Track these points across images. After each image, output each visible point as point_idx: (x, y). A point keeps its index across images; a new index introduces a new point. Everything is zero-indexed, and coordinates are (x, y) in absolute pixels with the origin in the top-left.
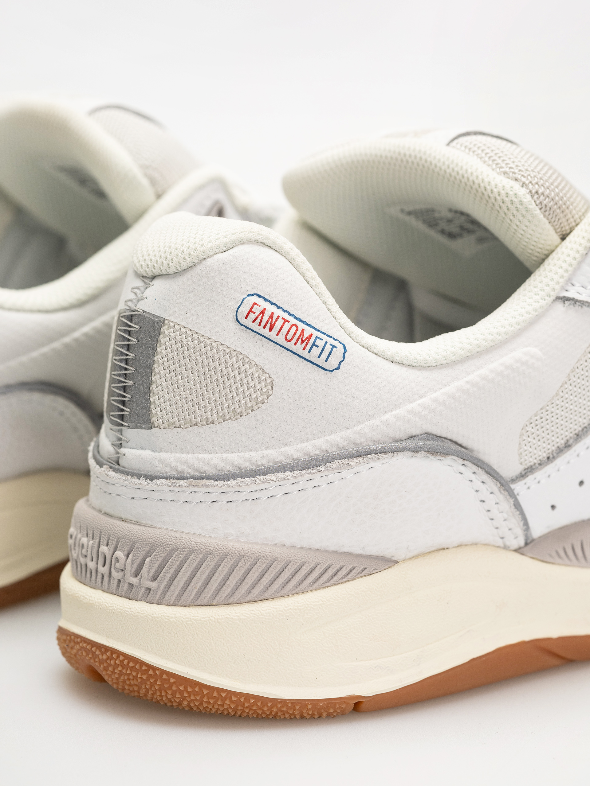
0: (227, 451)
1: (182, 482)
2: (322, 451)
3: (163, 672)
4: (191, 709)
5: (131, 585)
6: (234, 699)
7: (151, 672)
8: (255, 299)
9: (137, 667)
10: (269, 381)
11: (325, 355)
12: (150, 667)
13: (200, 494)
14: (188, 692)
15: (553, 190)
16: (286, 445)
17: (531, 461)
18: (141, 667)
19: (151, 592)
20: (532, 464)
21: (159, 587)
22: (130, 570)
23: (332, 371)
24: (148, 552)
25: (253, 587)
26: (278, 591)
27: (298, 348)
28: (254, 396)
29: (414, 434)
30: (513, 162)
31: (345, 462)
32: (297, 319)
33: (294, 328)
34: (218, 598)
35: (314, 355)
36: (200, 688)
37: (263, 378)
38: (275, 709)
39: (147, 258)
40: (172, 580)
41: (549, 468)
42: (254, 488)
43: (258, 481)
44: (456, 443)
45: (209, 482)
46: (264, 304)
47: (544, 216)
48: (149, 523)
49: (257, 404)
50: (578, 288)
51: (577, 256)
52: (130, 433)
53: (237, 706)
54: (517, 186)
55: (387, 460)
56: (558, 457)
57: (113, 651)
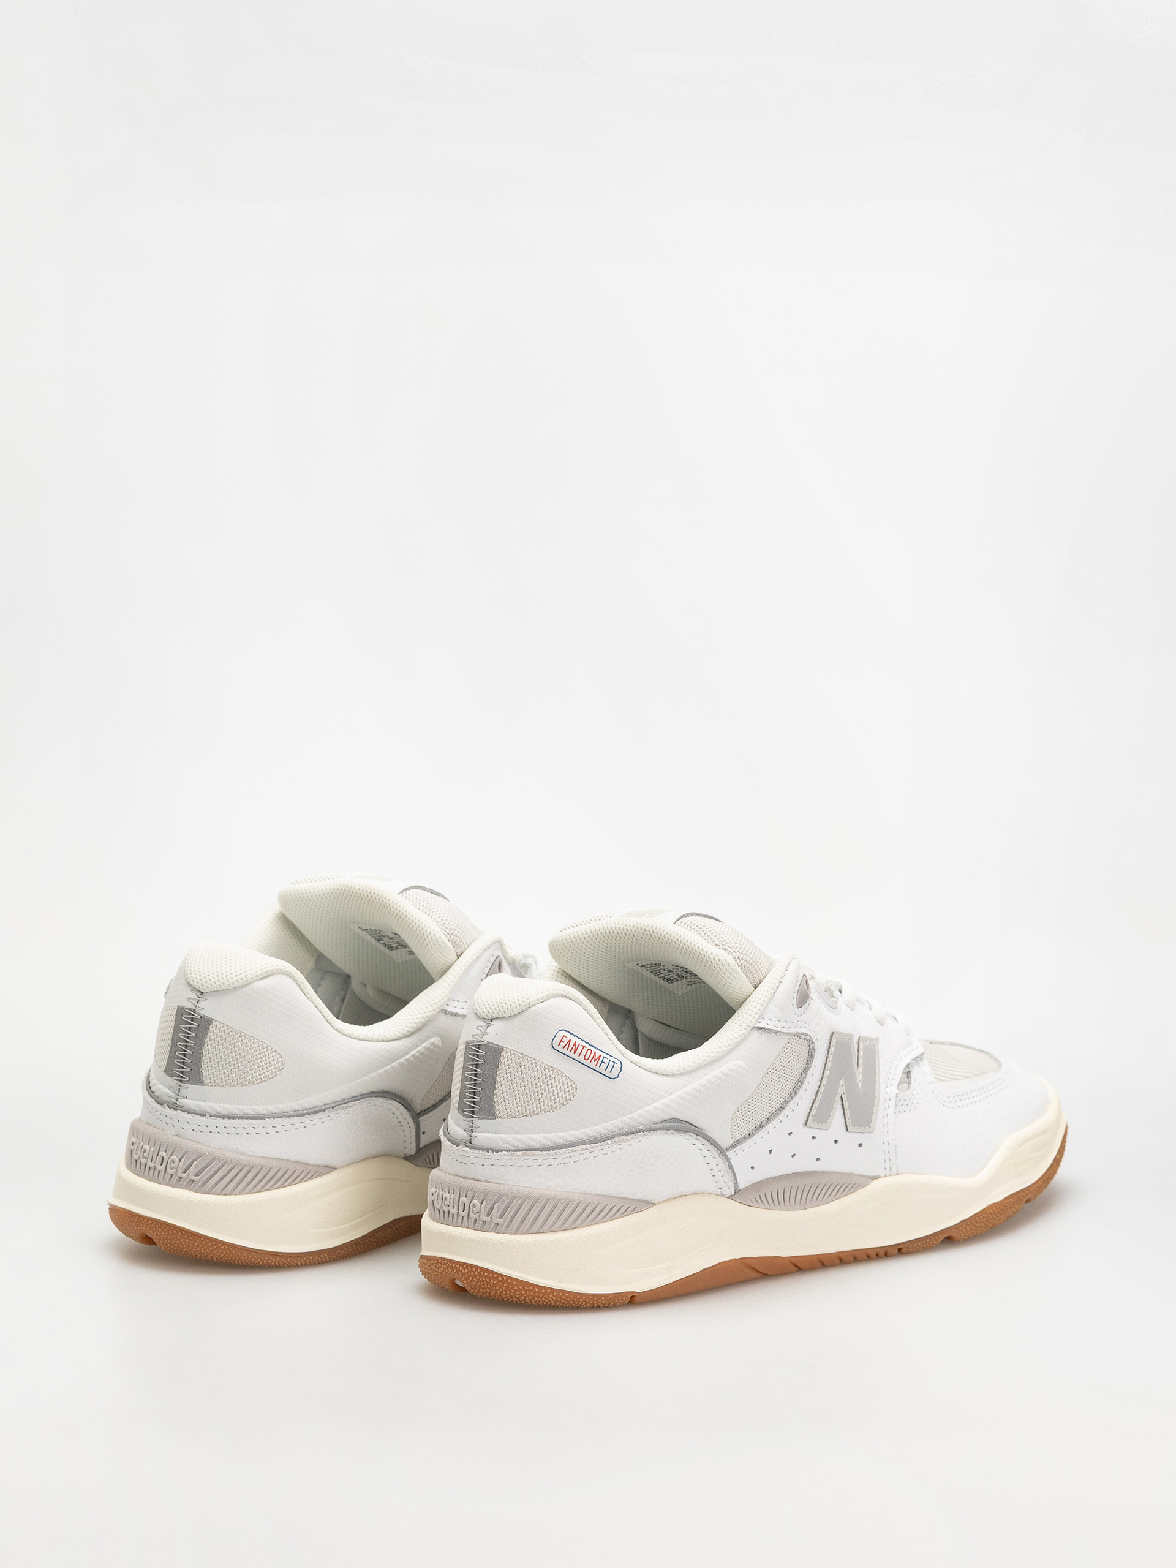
0: (547, 1132)
1: (518, 1153)
2: (598, 1133)
3: (508, 1278)
4: (526, 1302)
5: (485, 1222)
6: (555, 1294)
7: (500, 1278)
8: (564, 1033)
9: (490, 1275)
10: (574, 1086)
11: (609, 1069)
12: (499, 1275)
13: (530, 1160)
14: (525, 1291)
15: (749, 956)
16: (585, 1127)
17: (739, 1136)
18: (493, 1275)
19: (499, 1226)
20: (739, 1138)
21: (504, 1222)
22: (483, 1212)
23: (614, 1079)
24: (496, 1200)
25: (566, 1220)
26: (582, 1222)
27: (593, 1064)
28: (564, 1096)
29: (666, 1119)
30: (722, 937)
31: (624, 1137)
32: (590, 1045)
33: (589, 1051)
34: (544, 1228)
35: (602, 1069)
36: (533, 1287)
37: (570, 1084)
38: (581, 1300)
39: (487, 1006)
40: (513, 1218)
41: (750, 1142)
42: (566, 1155)
43: (568, 1151)
44: (692, 1125)
45: (536, 1153)
46: (570, 1037)
47: (744, 973)
48: (496, 1181)
49: (566, 1101)
50: (767, 1020)
51: (766, 999)
52: (479, 1122)
53: (557, 1299)
54: (725, 954)
55: (649, 1136)
56: (756, 1133)
57: (473, 1266)
